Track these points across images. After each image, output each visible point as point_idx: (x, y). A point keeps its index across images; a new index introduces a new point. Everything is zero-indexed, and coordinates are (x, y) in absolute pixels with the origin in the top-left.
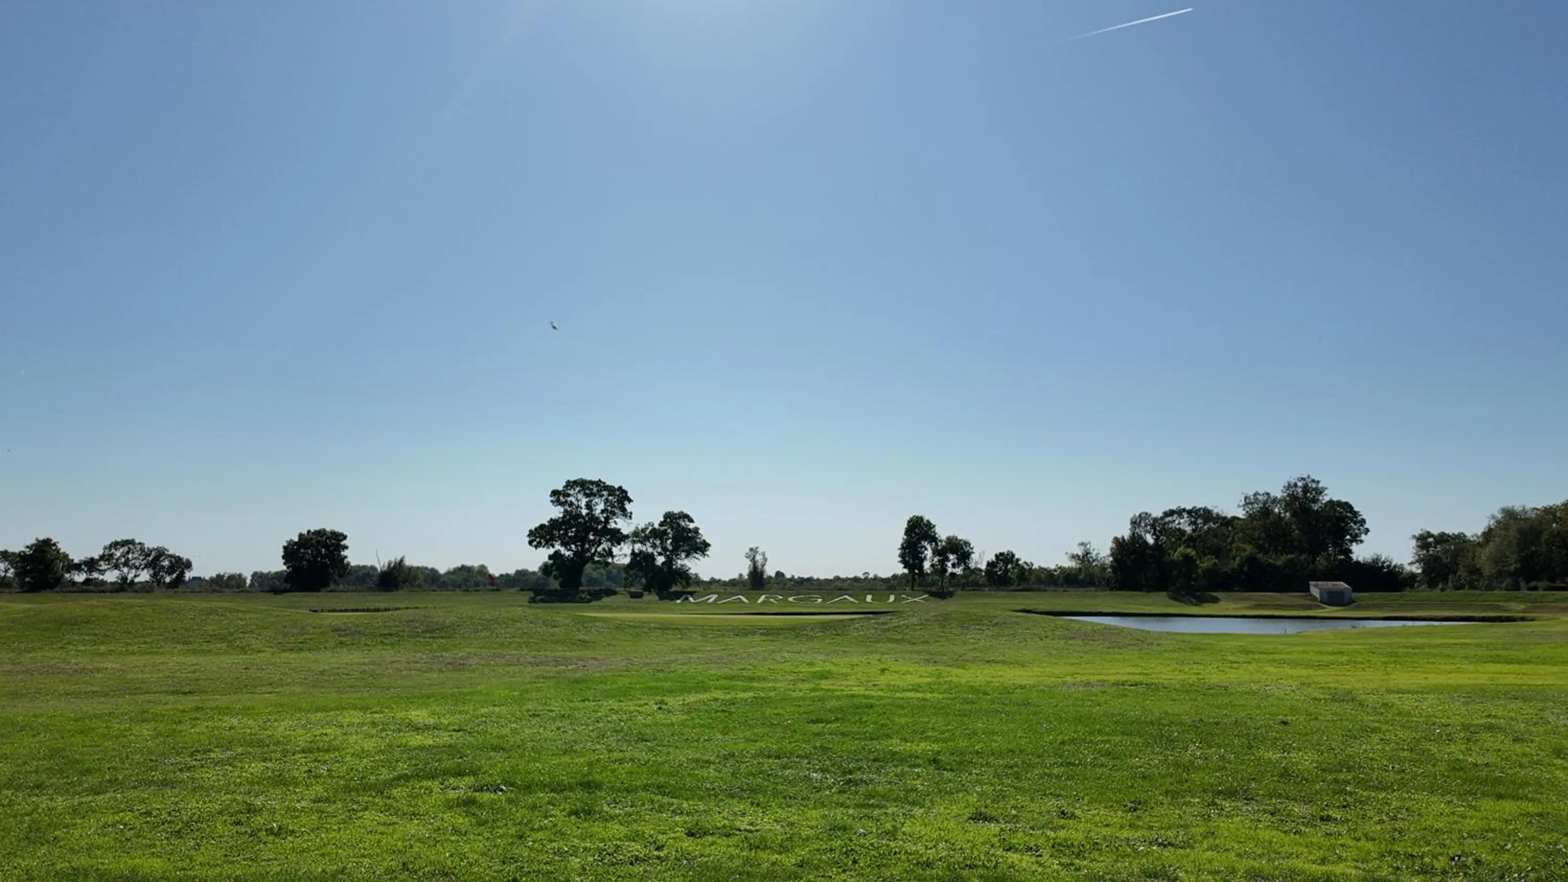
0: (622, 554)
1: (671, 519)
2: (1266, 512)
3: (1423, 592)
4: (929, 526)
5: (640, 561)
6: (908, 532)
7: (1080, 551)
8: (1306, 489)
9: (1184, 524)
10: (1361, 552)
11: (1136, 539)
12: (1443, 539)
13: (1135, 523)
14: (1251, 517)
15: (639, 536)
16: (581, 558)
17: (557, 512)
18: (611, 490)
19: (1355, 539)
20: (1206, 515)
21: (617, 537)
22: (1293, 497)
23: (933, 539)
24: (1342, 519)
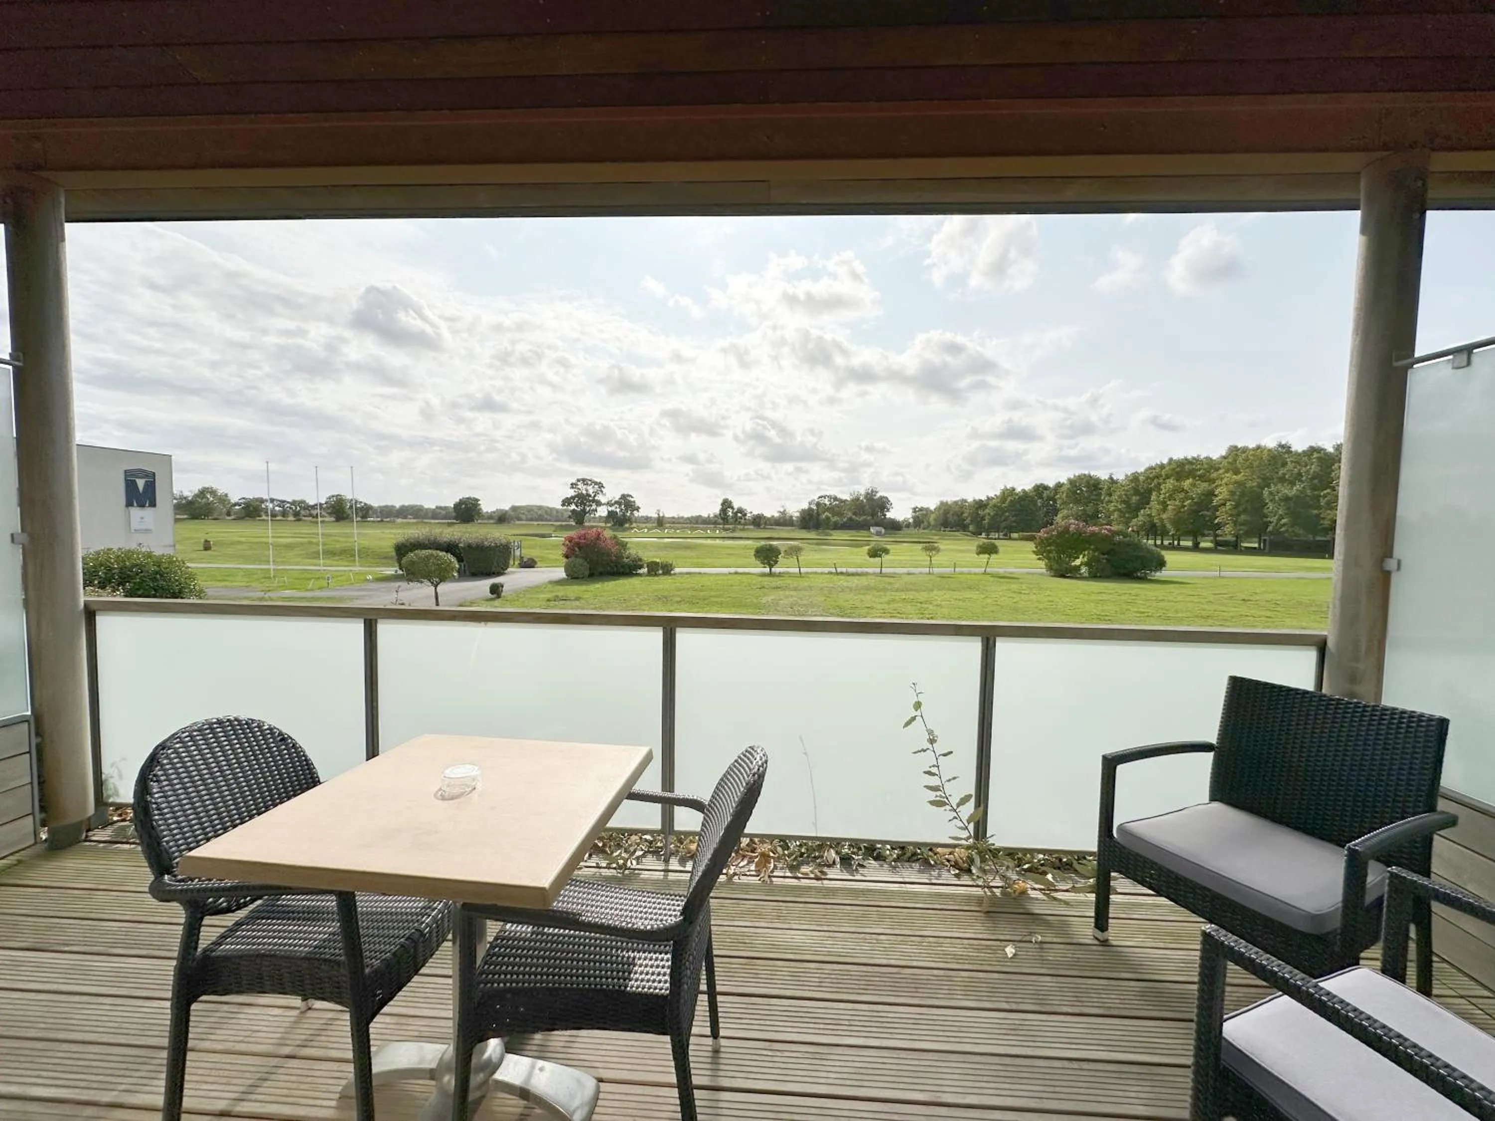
0: (602, 512)
1: (624, 497)
2: (857, 499)
3: (912, 531)
4: (731, 502)
5: (611, 514)
6: (723, 504)
7: (782, 510)
8: (872, 491)
9: (827, 502)
10: (889, 515)
11: (810, 509)
12: (921, 509)
13: (810, 504)
14: (852, 500)
15: (609, 504)
16: (584, 512)
17: (571, 493)
18: (596, 483)
19: (888, 510)
20: (836, 499)
21: (599, 503)
22: (868, 494)
23: (733, 508)
24: (884, 502)
